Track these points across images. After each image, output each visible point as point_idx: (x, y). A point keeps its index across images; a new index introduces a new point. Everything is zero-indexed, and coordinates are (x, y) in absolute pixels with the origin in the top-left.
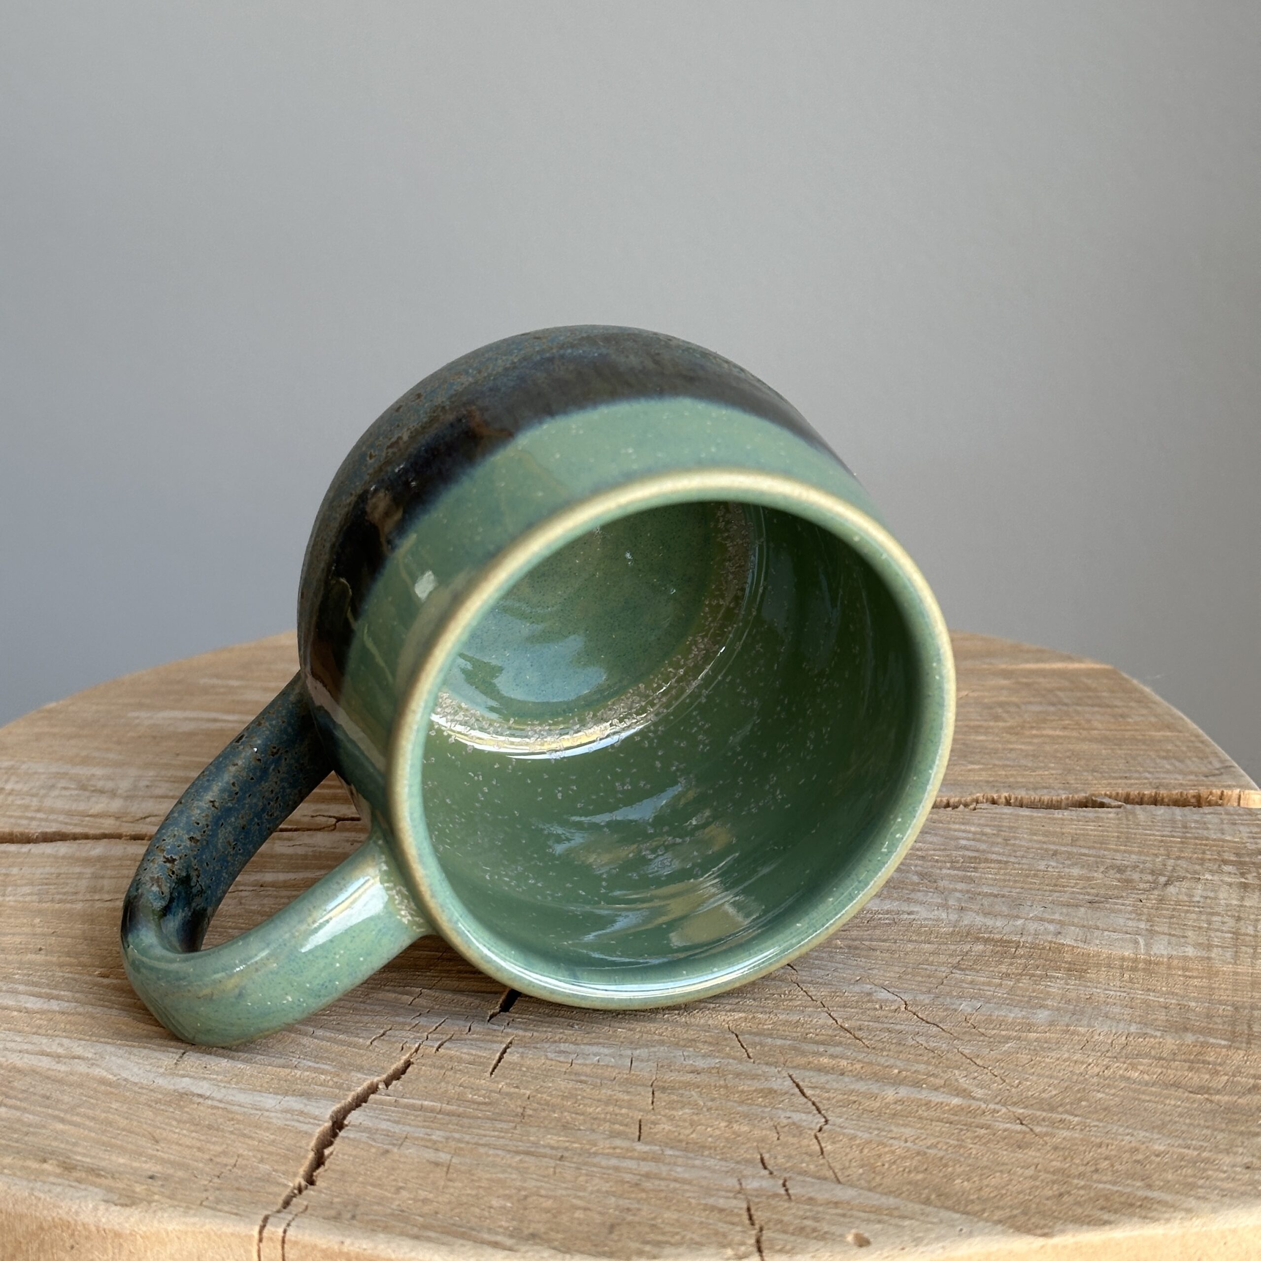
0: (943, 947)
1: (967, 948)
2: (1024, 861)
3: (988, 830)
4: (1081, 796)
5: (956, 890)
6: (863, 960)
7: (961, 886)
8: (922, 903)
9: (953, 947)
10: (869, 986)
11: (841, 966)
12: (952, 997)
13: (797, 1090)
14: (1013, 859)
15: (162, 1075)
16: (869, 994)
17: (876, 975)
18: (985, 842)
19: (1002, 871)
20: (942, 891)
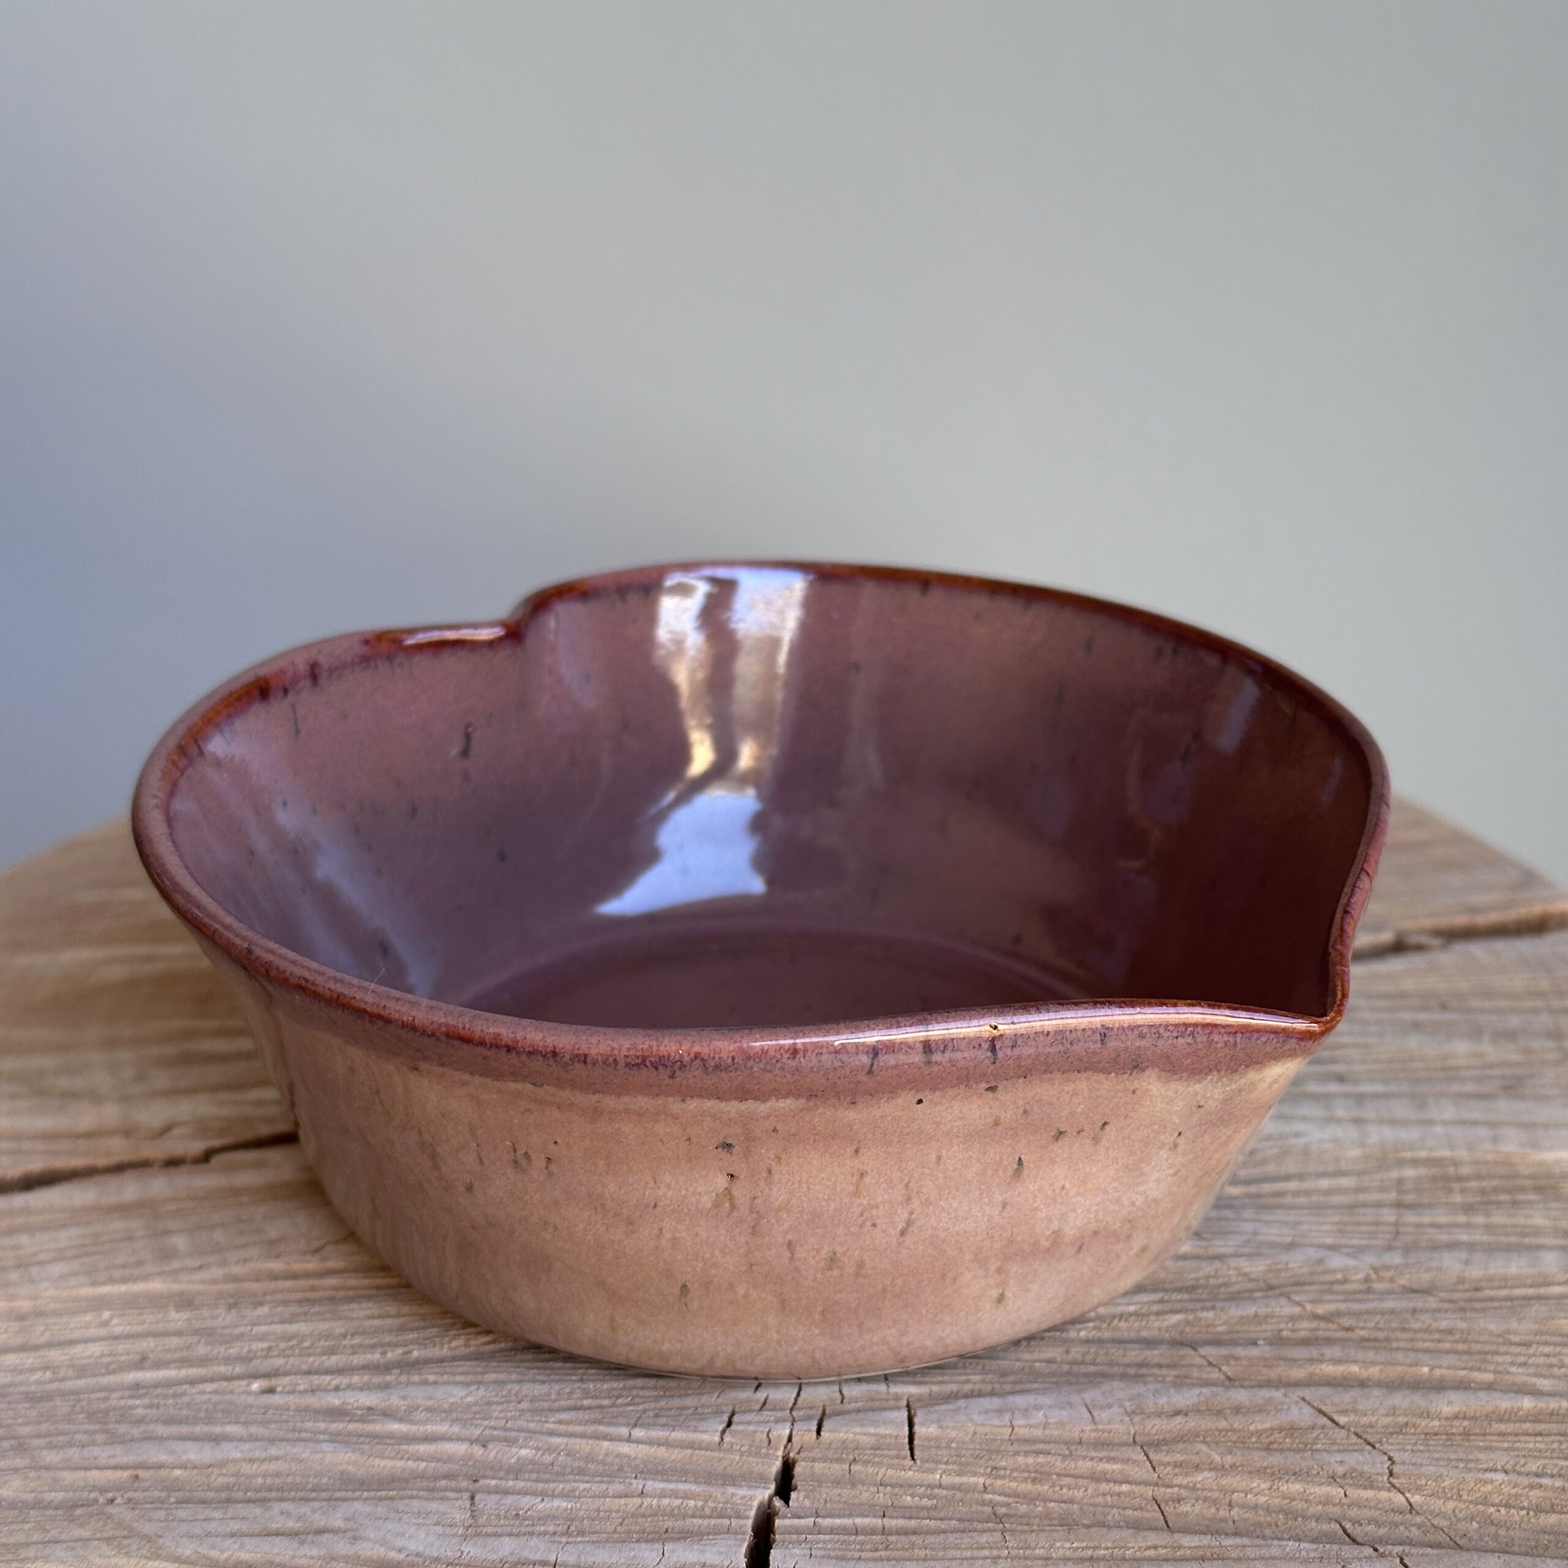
0: (1366, 1178)
1: (1394, 1174)
4: (1386, 937)
5: (1331, 1096)
6: (1280, 1211)
7: (1334, 1088)
8: (1305, 1119)
9: (1377, 1177)
10: (1312, 1250)
11: (1258, 1225)
12: (1424, 1249)
13: (1324, 1420)
15: (465, 1537)
16: (1320, 1262)
17: (1310, 1231)
19: (1368, 1059)
20: (1316, 1097)
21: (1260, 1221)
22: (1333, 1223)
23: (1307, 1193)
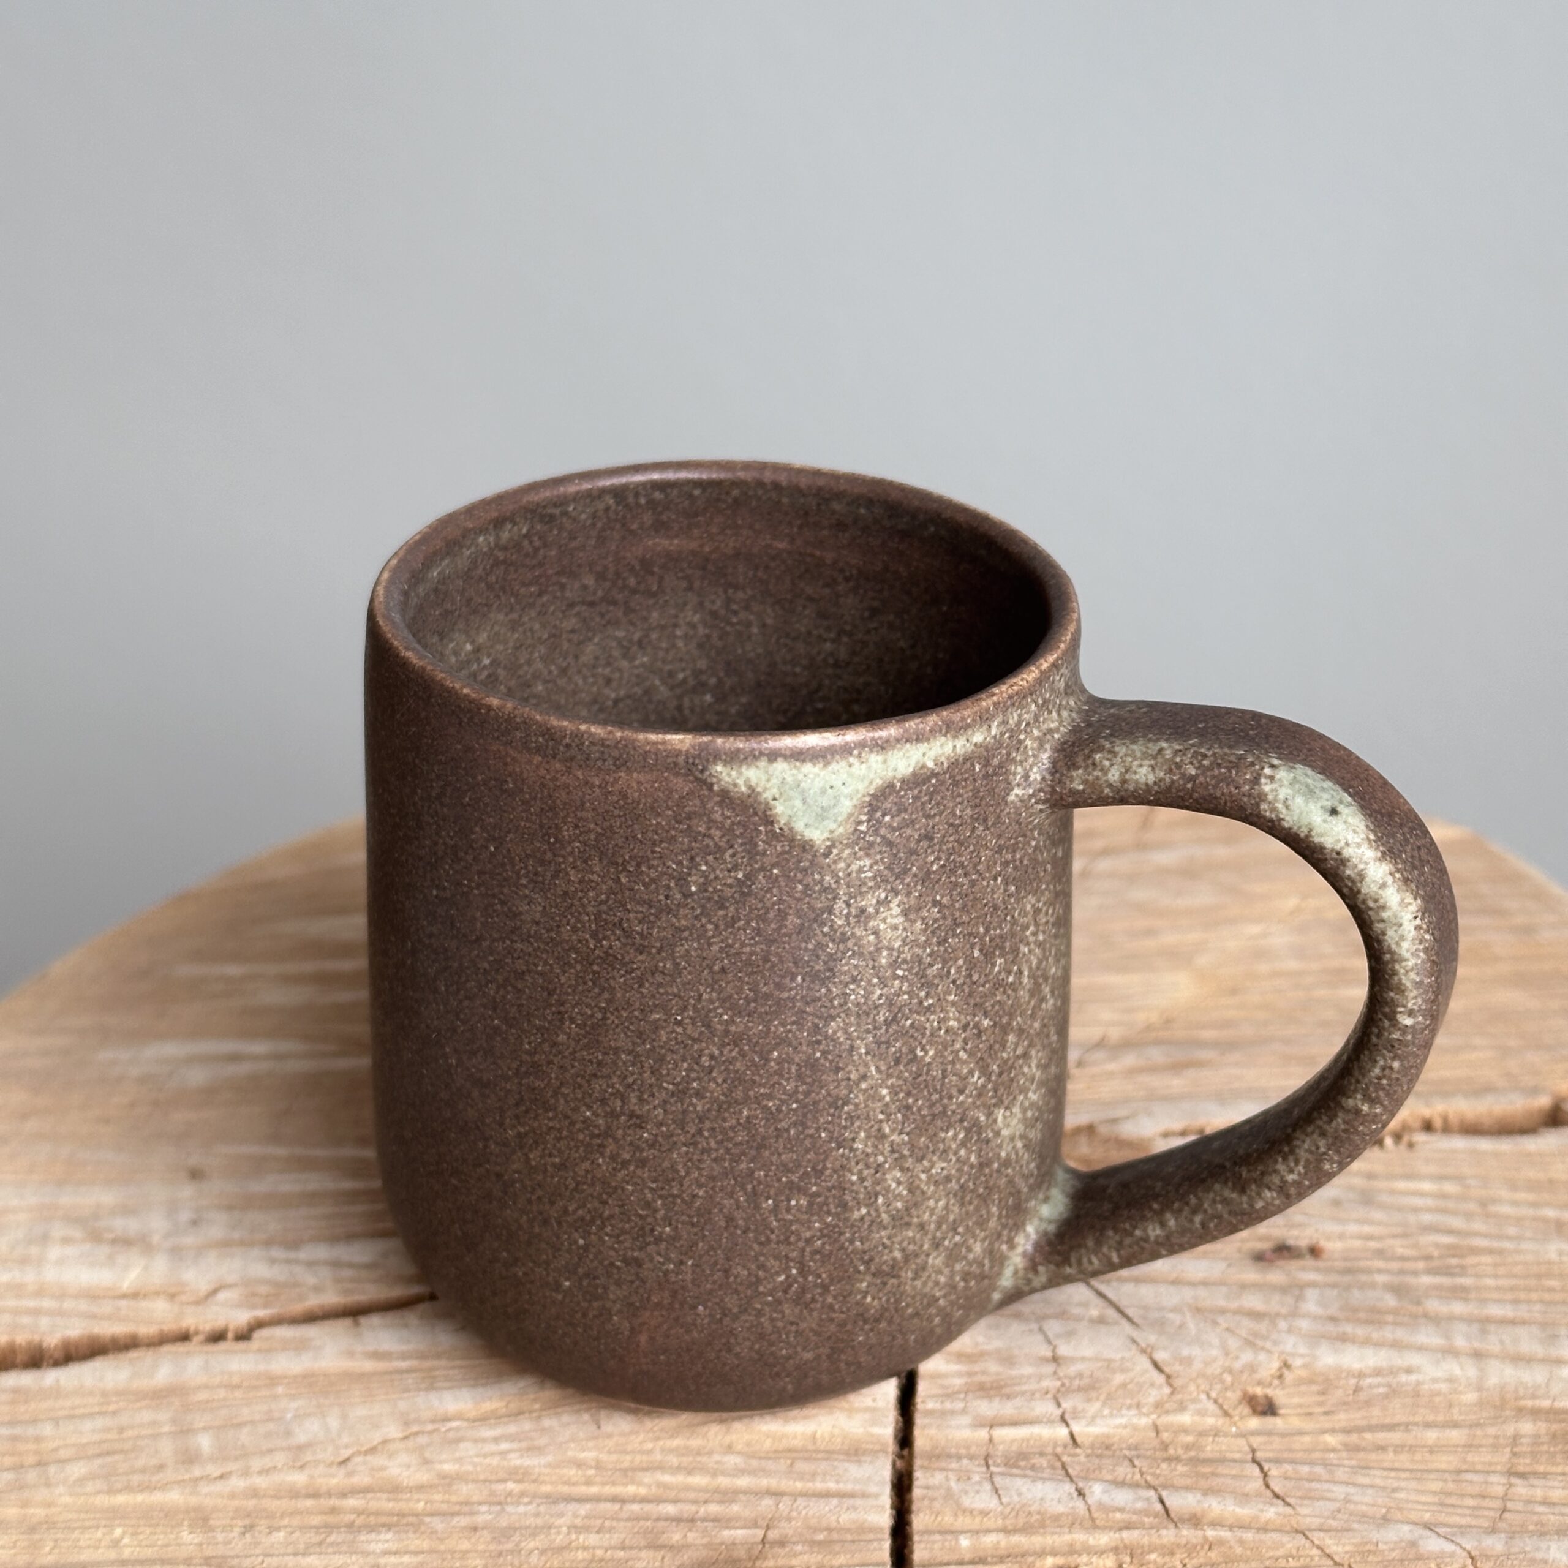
0: (1479, 1432)
1: (1510, 1429)
2: (1525, 1246)
3: (1450, 1188)
4: (1544, 1101)
5: (1451, 1318)
6: (1378, 1473)
7: (1458, 1308)
8: (1420, 1349)
9: (1492, 1431)
10: (1406, 1528)
11: (1351, 1490)
12: (1532, 1534)
14: (1507, 1245)
16: (1413, 1544)
17: (1408, 1501)
18: (1454, 1213)
19: (1501, 1271)
20: (1435, 1320)
21: (1354, 1485)
22: (1435, 1493)
23: (1412, 1449)
